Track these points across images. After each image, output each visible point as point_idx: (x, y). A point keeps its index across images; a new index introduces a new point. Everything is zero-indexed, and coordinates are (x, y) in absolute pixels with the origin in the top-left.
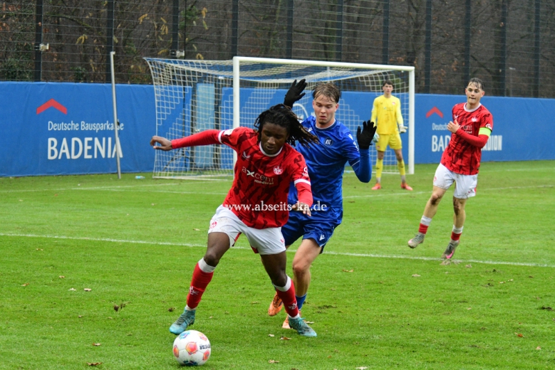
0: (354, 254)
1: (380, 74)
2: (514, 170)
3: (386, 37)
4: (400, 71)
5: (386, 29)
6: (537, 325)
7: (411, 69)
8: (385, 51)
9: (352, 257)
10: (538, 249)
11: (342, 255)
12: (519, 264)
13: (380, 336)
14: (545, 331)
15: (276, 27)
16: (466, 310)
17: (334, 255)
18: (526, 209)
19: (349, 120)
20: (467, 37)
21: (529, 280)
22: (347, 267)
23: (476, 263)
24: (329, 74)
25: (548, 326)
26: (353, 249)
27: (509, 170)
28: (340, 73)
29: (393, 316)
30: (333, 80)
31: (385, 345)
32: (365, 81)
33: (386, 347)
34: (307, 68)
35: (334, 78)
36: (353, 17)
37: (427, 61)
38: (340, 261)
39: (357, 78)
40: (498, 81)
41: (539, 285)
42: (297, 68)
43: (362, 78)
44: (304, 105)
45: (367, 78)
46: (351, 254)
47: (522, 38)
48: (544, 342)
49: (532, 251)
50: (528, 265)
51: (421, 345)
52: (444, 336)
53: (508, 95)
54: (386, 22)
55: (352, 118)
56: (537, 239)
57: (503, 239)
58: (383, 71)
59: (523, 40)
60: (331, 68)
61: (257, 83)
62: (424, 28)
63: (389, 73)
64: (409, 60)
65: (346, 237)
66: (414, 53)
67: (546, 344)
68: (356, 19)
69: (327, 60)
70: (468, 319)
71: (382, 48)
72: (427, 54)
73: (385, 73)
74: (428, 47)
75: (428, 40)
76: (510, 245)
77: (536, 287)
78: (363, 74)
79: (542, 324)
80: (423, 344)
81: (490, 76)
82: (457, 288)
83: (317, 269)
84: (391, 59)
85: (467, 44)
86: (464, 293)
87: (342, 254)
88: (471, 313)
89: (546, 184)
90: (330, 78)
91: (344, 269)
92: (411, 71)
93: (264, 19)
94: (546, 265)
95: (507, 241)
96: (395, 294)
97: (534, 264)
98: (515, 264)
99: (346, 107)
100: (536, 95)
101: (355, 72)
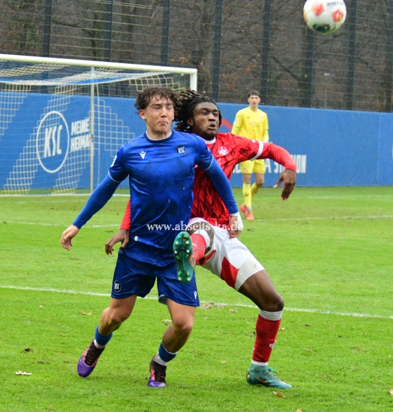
0: (98, 294)
1: (155, 77)
2: (318, 198)
3: (165, 32)
4: (179, 74)
5: (166, 23)
6: (303, 383)
7: (193, 71)
8: (165, 49)
9: (94, 297)
10: (323, 292)
11: (83, 295)
12: (296, 309)
13: (109, 391)
14: (312, 390)
15: (34, 17)
16: (220, 364)
17: (72, 294)
18: (320, 244)
19: (117, 132)
20: (266, 34)
21: (304, 330)
22: (85, 309)
23: (244, 308)
24: (93, 75)
25: (316, 384)
26: (97, 288)
27: (311, 197)
28: (105, 74)
29: (129, 368)
30: (97, 83)
31: (113, 402)
32: (136, 85)
33: (113, 405)
34: (66, 67)
35: (99, 80)
36: (129, 8)
37: (216, 62)
38: (79, 301)
39: (127, 82)
40: (305, 88)
41: (316, 335)
42: (53, 68)
43: (133, 81)
44: (61, 112)
45: (139, 82)
46: (93, 294)
47: (335, 37)
48: (307, 404)
49: (316, 295)
50: (306, 310)
51: (156, 403)
52: (186, 394)
53: (317, 106)
54: (166, 14)
55: (120, 130)
56: (325, 280)
57: (284, 280)
58: (158, 74)
59: (336, 39)
60: (96, 68)
61: (4, 84)
62: (213, 23)
63: (166, 75)
64: (195, 60)
65: (93, 273)
66: (201, 53)
67: (309, 405)
68: (133, 10)
69: (95, 60)
70: (221, 375)
71: (160, 45)
72: (216, 54)
73: (161, 76)
74: (217, 46)
75: (218, 37)
76: (291, 287)
77: (312, 338)
78: (135, 77)
79: (309, 382)
80: (159, 402)
81: (296, 82)
82: (215, 336)
83: (49, 310)
84: (173, 60)
85: (266, 42)
86: (222, 342)
87: (83, 293)
88: (226, 367)
89: (353, 214)
90: (95, 81)
91: (82, 311)
92: (193, 74)
93: (20, 7)
94: (328, 312)
95: (289, 282)
96: (138, 342)
97: (313, 311)
98: (292, 309)
99: (113, 117)
100: (349, 106)
101: (124, 74)
